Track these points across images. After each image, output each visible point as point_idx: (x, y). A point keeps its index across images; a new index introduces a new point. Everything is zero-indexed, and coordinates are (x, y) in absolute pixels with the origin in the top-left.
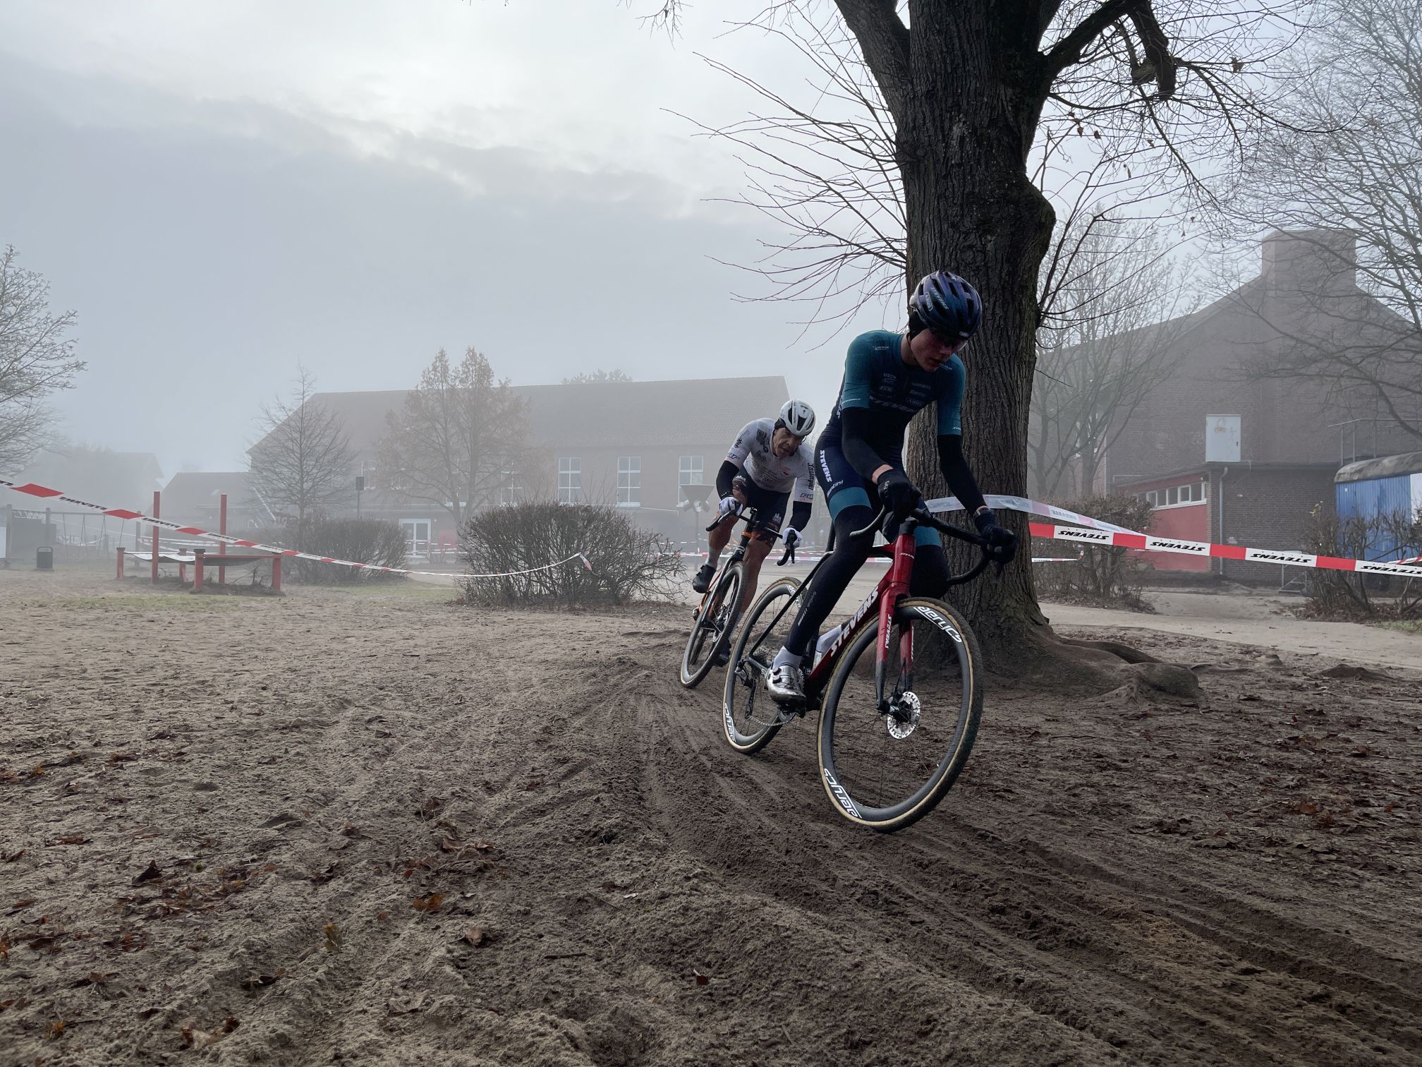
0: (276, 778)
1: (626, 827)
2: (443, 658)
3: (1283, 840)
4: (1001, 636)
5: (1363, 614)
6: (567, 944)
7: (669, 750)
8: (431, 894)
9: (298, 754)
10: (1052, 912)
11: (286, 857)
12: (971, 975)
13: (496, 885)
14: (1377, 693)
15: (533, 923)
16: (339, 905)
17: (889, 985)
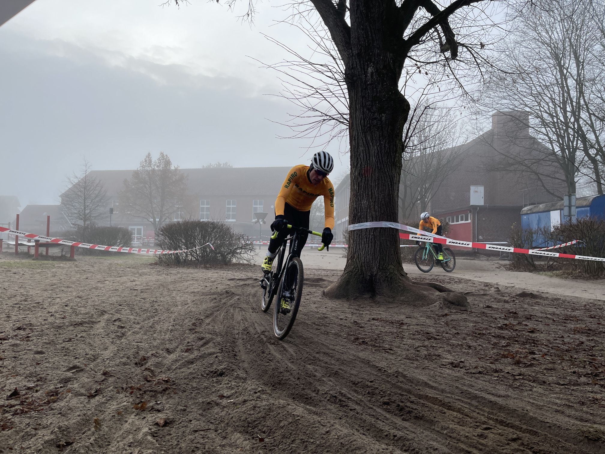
0: (71, 348)
1: (229, 369)
2: (148, 291)
3: (501, 370)
4: (388, 280)
5: (532, 268)
6: (203, 424)
7: (248, 333)
8: (142, 402)
9: (82, 337)
10: (408, 404)
11: (76, 386)
12: (375, 433)
13: (171, 397)
14: (538, 304)
15: (188, 415)
16: (100, 408)
17: (342, 441)
